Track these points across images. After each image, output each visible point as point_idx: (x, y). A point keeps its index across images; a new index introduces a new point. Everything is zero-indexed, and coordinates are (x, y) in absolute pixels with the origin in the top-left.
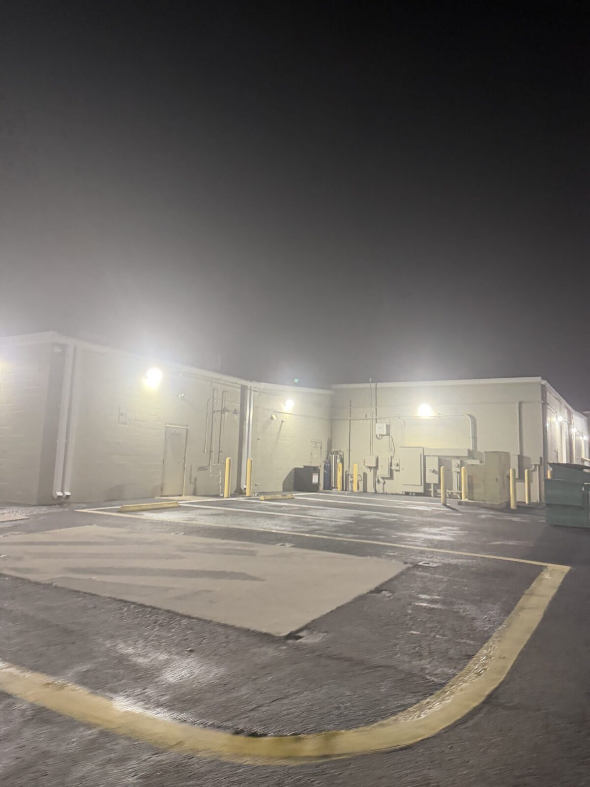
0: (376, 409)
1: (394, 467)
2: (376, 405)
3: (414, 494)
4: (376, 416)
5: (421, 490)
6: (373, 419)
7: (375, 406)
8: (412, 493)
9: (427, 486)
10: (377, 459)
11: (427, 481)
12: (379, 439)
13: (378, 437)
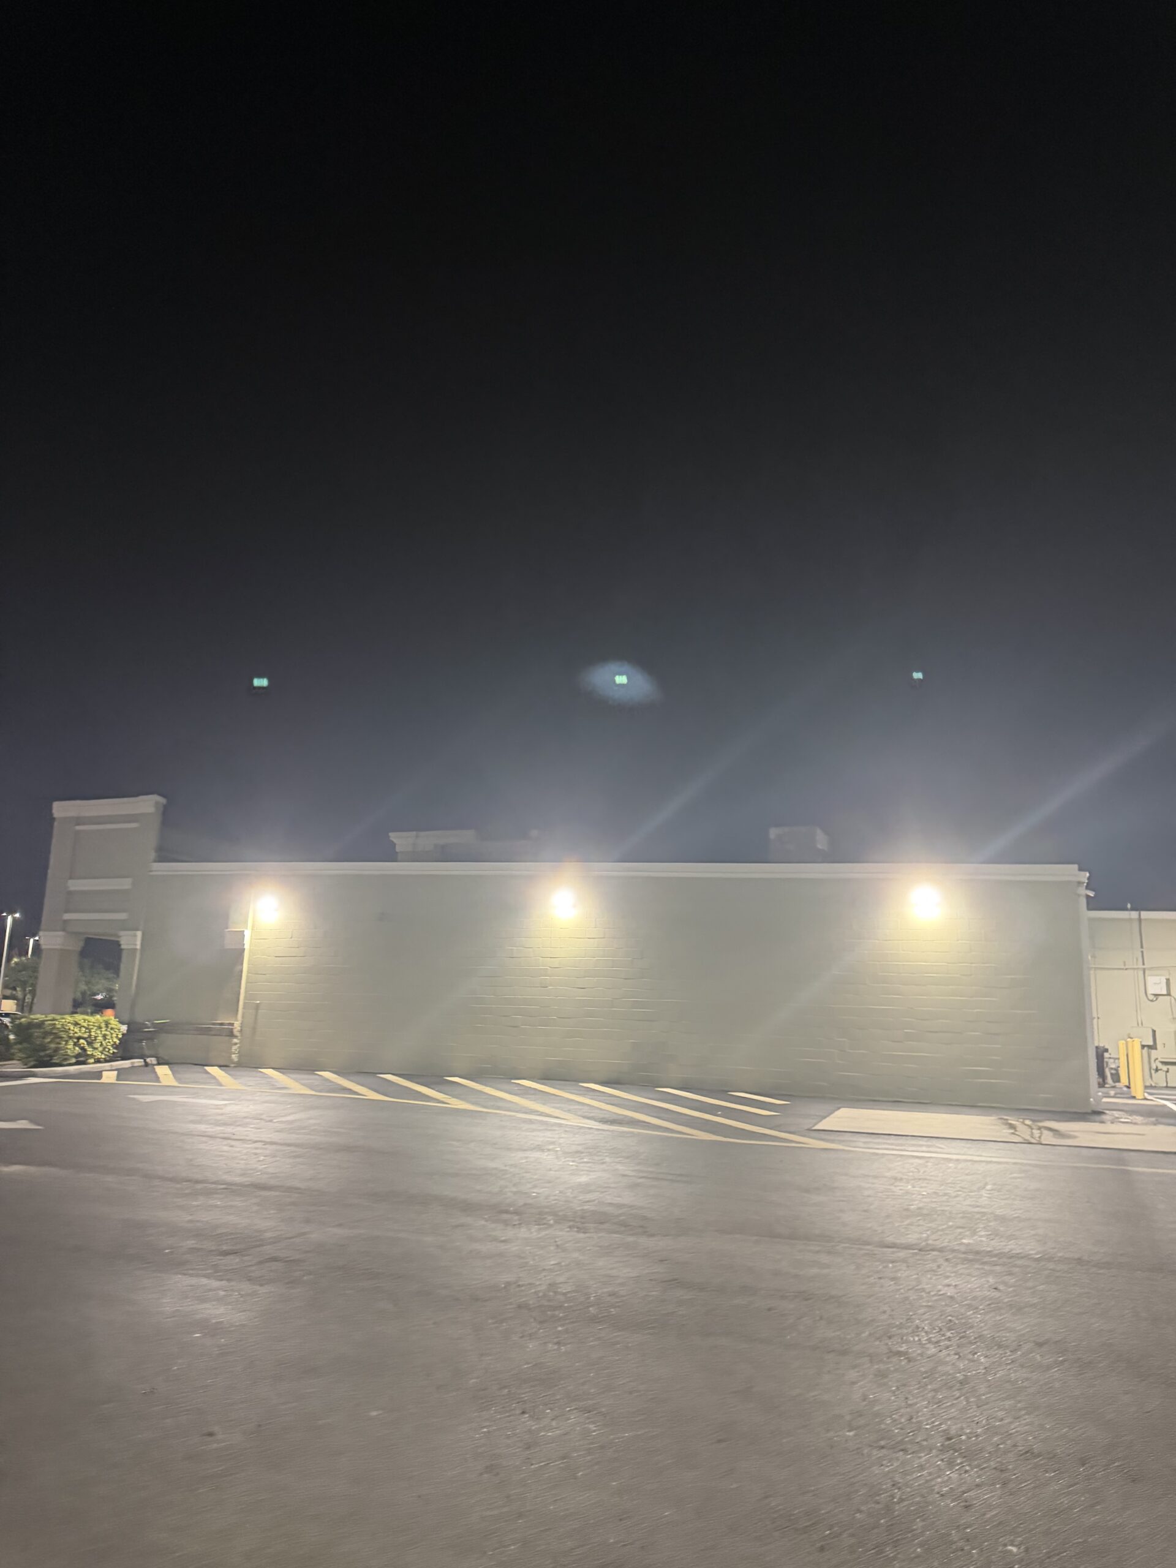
0: (1142, 952)
2: (1142, 947)
4: (1144, 964)
6: (1138, 969)
7: (1139, 946)
10: (1154, 1032)
12: (1152, 1001)
13: (1151, 997)
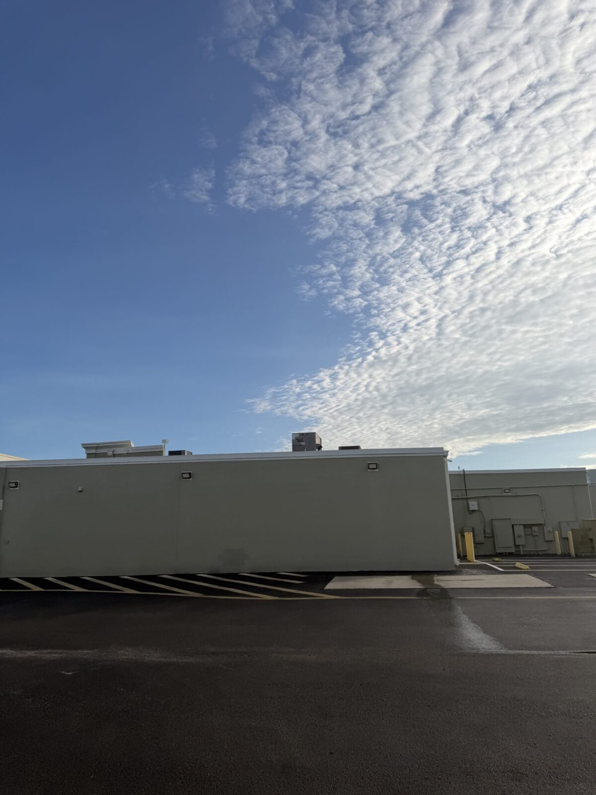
0: (466, 491)
1: (487, 535)
2: (466, 488)
3: (507, 554)
4: (467, 496)
5: (513, 550)
8: (506, 553)
9: (517, 546)
10: (473, 529)
11: (517, 544)
12: (470, 513)
13: (471, 512)
